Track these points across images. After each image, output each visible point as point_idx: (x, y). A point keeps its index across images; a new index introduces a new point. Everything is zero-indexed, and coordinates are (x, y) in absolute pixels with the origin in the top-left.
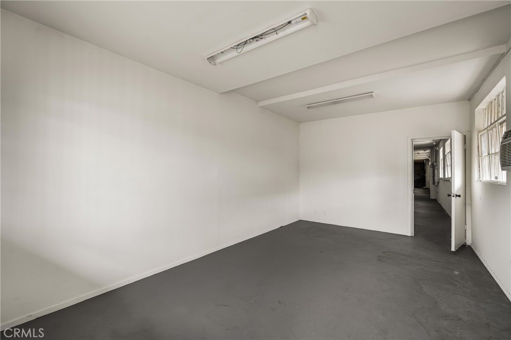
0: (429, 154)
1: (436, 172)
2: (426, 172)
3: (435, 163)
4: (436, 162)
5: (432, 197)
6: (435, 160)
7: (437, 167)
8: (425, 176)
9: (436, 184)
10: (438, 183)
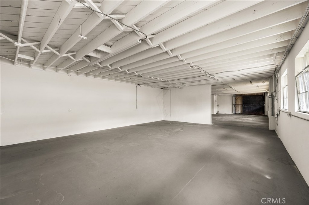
0: (268, 87)
1: (275, 103)
2: (265, 103)
3: (274, 94)
4: (275, 92)
5: (271, 127)
6: (274, 91)
7: (276, 98)
8: (264, 106)
9: (276, 116)
10: (278, 115)
